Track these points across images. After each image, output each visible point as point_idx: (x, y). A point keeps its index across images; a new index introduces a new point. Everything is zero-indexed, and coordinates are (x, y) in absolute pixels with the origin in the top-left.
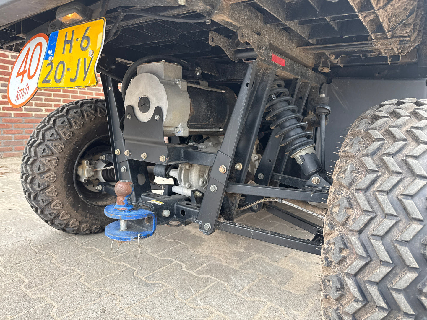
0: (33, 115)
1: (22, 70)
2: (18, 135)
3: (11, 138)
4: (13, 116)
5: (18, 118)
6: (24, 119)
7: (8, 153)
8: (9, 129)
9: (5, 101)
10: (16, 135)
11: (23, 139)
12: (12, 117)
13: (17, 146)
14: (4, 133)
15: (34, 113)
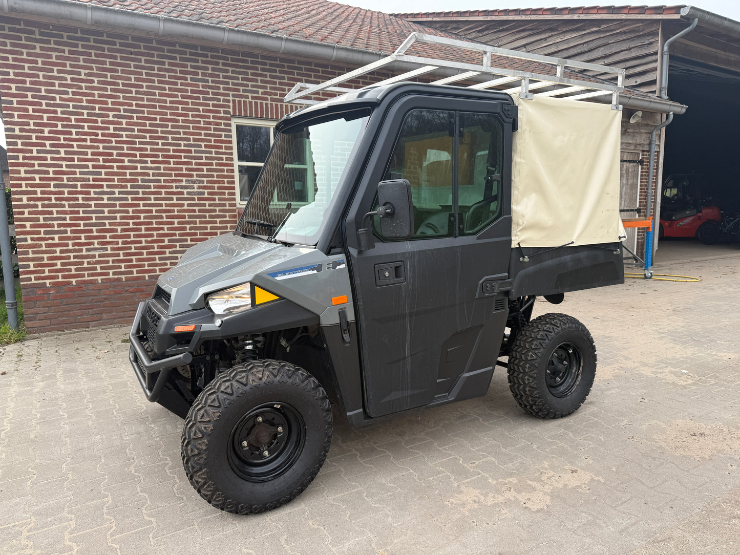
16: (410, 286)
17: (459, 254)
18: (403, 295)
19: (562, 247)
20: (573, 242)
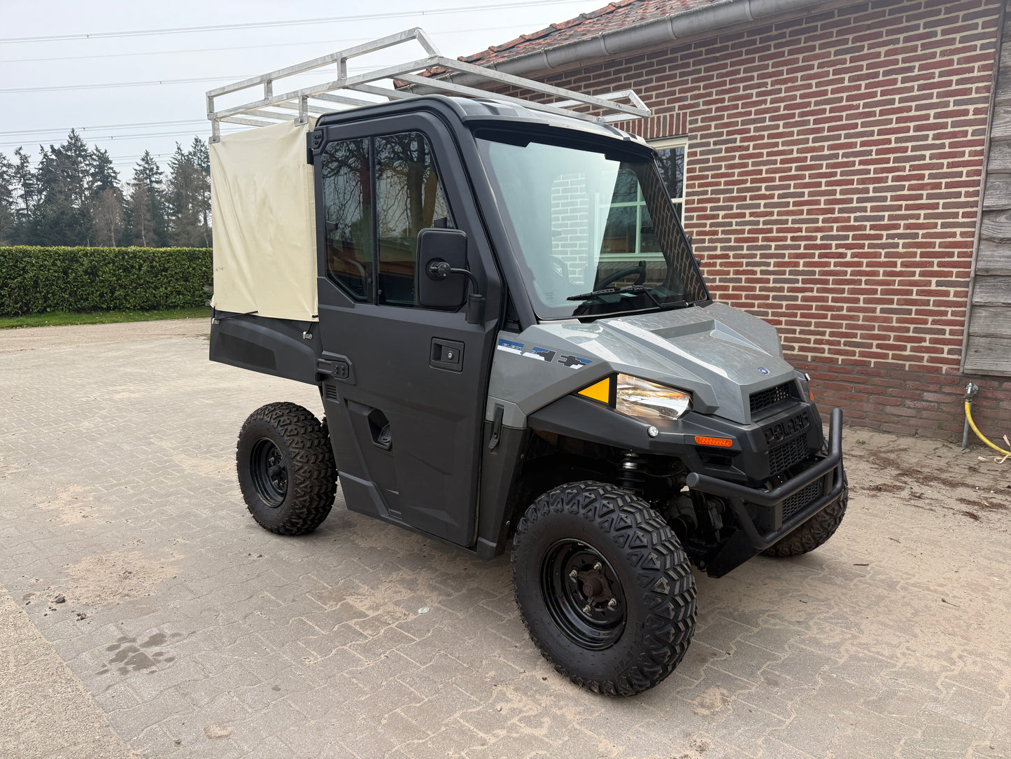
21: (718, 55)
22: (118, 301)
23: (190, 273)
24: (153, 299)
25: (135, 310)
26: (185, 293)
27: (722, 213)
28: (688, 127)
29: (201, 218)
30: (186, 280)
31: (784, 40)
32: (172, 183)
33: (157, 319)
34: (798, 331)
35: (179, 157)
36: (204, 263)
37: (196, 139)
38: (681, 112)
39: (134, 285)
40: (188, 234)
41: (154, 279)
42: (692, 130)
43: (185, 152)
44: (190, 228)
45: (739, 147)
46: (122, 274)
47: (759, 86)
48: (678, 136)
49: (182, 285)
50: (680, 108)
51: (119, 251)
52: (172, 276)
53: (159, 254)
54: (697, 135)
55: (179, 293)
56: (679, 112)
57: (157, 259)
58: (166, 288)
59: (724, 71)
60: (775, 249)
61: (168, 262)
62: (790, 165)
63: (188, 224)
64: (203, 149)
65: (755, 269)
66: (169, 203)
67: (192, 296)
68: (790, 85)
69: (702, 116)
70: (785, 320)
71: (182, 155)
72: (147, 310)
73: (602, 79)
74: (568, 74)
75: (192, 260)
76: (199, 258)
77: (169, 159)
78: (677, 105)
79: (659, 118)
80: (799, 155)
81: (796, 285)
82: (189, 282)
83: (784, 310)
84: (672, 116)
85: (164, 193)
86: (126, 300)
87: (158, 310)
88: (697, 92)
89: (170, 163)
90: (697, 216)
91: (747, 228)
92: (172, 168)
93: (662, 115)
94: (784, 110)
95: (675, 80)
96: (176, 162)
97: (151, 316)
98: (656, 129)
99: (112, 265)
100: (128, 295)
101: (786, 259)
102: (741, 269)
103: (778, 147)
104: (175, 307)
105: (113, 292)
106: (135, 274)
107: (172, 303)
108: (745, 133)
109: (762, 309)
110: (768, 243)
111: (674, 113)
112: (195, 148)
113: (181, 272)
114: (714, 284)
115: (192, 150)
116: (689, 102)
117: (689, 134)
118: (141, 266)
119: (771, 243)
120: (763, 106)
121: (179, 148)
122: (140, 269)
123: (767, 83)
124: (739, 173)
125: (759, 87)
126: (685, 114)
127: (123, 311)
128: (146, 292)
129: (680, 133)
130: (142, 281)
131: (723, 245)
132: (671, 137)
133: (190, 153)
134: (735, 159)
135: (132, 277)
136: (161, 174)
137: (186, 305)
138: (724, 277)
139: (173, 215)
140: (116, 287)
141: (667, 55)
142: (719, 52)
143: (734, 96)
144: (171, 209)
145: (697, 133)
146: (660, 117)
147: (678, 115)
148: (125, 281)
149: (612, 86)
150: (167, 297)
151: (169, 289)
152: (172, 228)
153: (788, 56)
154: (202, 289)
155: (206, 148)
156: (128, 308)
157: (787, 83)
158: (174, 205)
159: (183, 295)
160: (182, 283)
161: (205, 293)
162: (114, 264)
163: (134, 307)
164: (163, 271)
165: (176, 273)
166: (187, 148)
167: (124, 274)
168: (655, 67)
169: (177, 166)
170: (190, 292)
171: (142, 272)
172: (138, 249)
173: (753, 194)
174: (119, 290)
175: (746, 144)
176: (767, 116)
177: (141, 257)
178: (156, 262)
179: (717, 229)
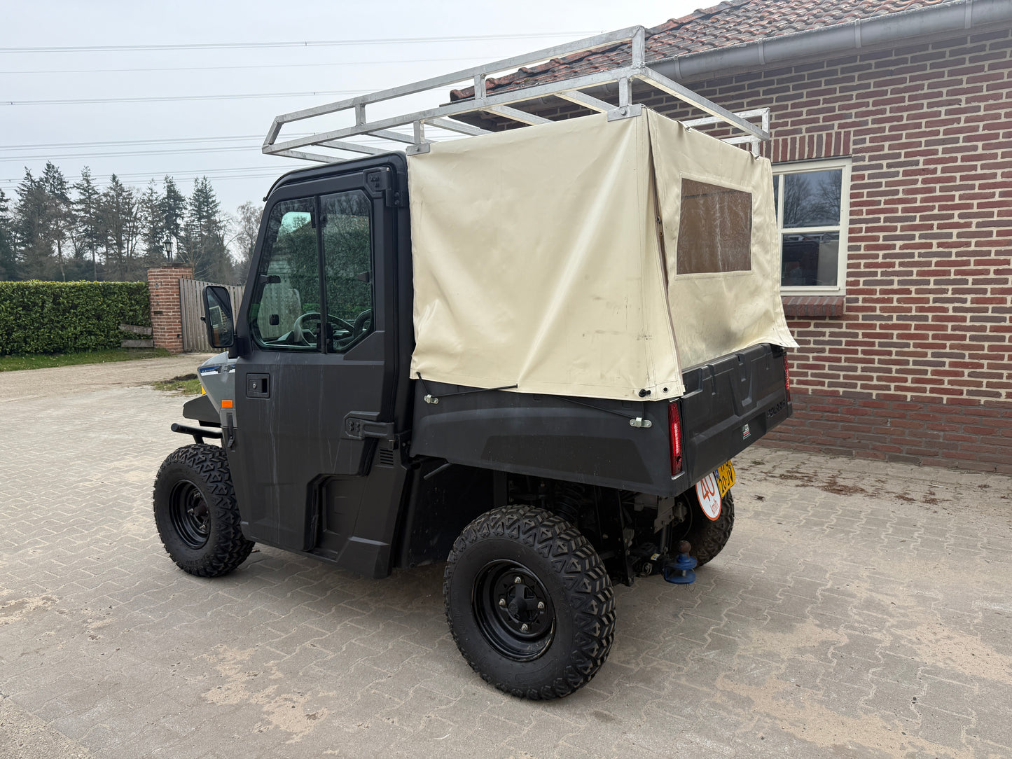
0: (982, 403)
1: (705, 493)
2: (950, 433)
3: (938, 436)
4: (945, 402)
5: (954, 407)
6: (963, 409)
7: (930, 459)
8: (936, 423)
9: (935, 379)
10: (947, 433)
11: (959, 441)
12: (945, 405)
13: (947, 451)
14: (928, 428)
15: (983, 400)
16: (274, 404)
17: (322, 376)
18: (268, 412)
19: (496, 391)
20: (516, 387)
21: (893, 68)
22: (16, 344)
23: (105, 310)
24: (59, 341)
25: (36, 354)
26: (98, 332)
27: (899, 243)
28: (852, 147)
29: (55, 248)
30: (99, 318)
31: (982, 53)
32: (20, 211)
33: (67, 365)
34: (1005, 375)
35: (29, 184)
36: (120, 299)
37: (48, 165)
38: (842, 131)
39: (36, 325)
40: (41, 265)
41: (61, 317)
42: (856, 151)
43: (36, 178)
44: (43, 259)
45: (923, 170)
46: (21, 312)
47: (949, 103)
48: (837, 157)
49: (94, 324)
50: (840, 126)
51: (18, 286)
52: (83, 314)
53: (67, 289)
54: (864, 157)
55: (90, 333)
56: (840, 130)
57: (64, 295)
58: (75, 328)
59: (902, 86)
60: (973, 284)
61: (78, 298)
62: (992, 191)
63: (40, 255)
64: (56, 175)
65: (946, 305)
66: (17, 232)
67: (107, 336)
68: (991, 102)
69: (872, 135)
70: (988, 363)
71: (32, 181)
72: (52, 354)
73: (732, 94)
74: (710, 83)
75: (106, 296)
76: (115, 293)
77: (16, 185)
78: (836, 123)
79: (811, 138)
80: (1004, 180)
81: (1003, 324)
82: (102, 320)
83: (986, 352)
84: (829, 136)
85: (10, 221)
86: (26, 343)
87: (65, 353)
88: (864, 109)
89: (18, 189)
90: (865, 245)
91: (934, 260)
92: (21, 195)
93: (815, 134)
94: (983, 130)
95: (834, 95)
96: (26, 189)
97: (58, 360)
98: (807, 149)
99: (8, 301)
100: (29, 337)
101: (989, 295)
102: (927, 305)
103: (976, 170)
104: (85, 349)
105: (9, 334)
106: (37, 312)
107: (82, 344)
108: (931, 155)
109: (956, 351)
110: (964, 277)
111: (833, 132)
112: (47, 174)
113: (93, 309)
114: (890, 323)
115: (43, 176)
116: (853, 119)
117: (853, 155)
118: (44, 302)
119: (967, 277)
120: (955, 125)
121: (28, 174)
122: (43, 307)
123: (960, 100)
124: (922, 198)
125: (950, 105)
126: (847, 134)
127: (22, 355)
128: (50, 332)
129: (841, 154)
130: (46, 320)
131: (901, 278)
132: (828, 158)
133: (41, 180)
134: (917, 183)
135: (34, 316)
136: (6, 201)
137: (99, 347)
138: (903, 314)
139: (19, 245)
140: (13, 328)
141: (823, 67)
142: (894, 65)
143: (915, 114)
144: (19, 239)
145: (864, 154)
146: (813, 136)
147: (838, 134)
148: (25, 320)
149: (745, 101)
150: (76, 338)
151: (79, 329)
152: (20, 259)
153: (989, 70)
154: (118, 328)
155: (59, 174)
156: (27, 352)
157: (987, 100)
158: (22, 234)
159: (96, 335)
160: (95, 321)
161: (121, 333)
162: (11, 301)
163: (36, 351)
164: (71, 308)
165: (87, 310)
166: (38, 174)
167: (24, 312)
168: (806, 81)
169: (27, 193)
170: (103, 331)
171: (46, 310)
172: (41, 283)
173: (942, 222)
174: (17, 331)
175: (932, 167)
176: (961, 136)
177: (45, 293)
178: (63, 298)
179: (894, 260)
